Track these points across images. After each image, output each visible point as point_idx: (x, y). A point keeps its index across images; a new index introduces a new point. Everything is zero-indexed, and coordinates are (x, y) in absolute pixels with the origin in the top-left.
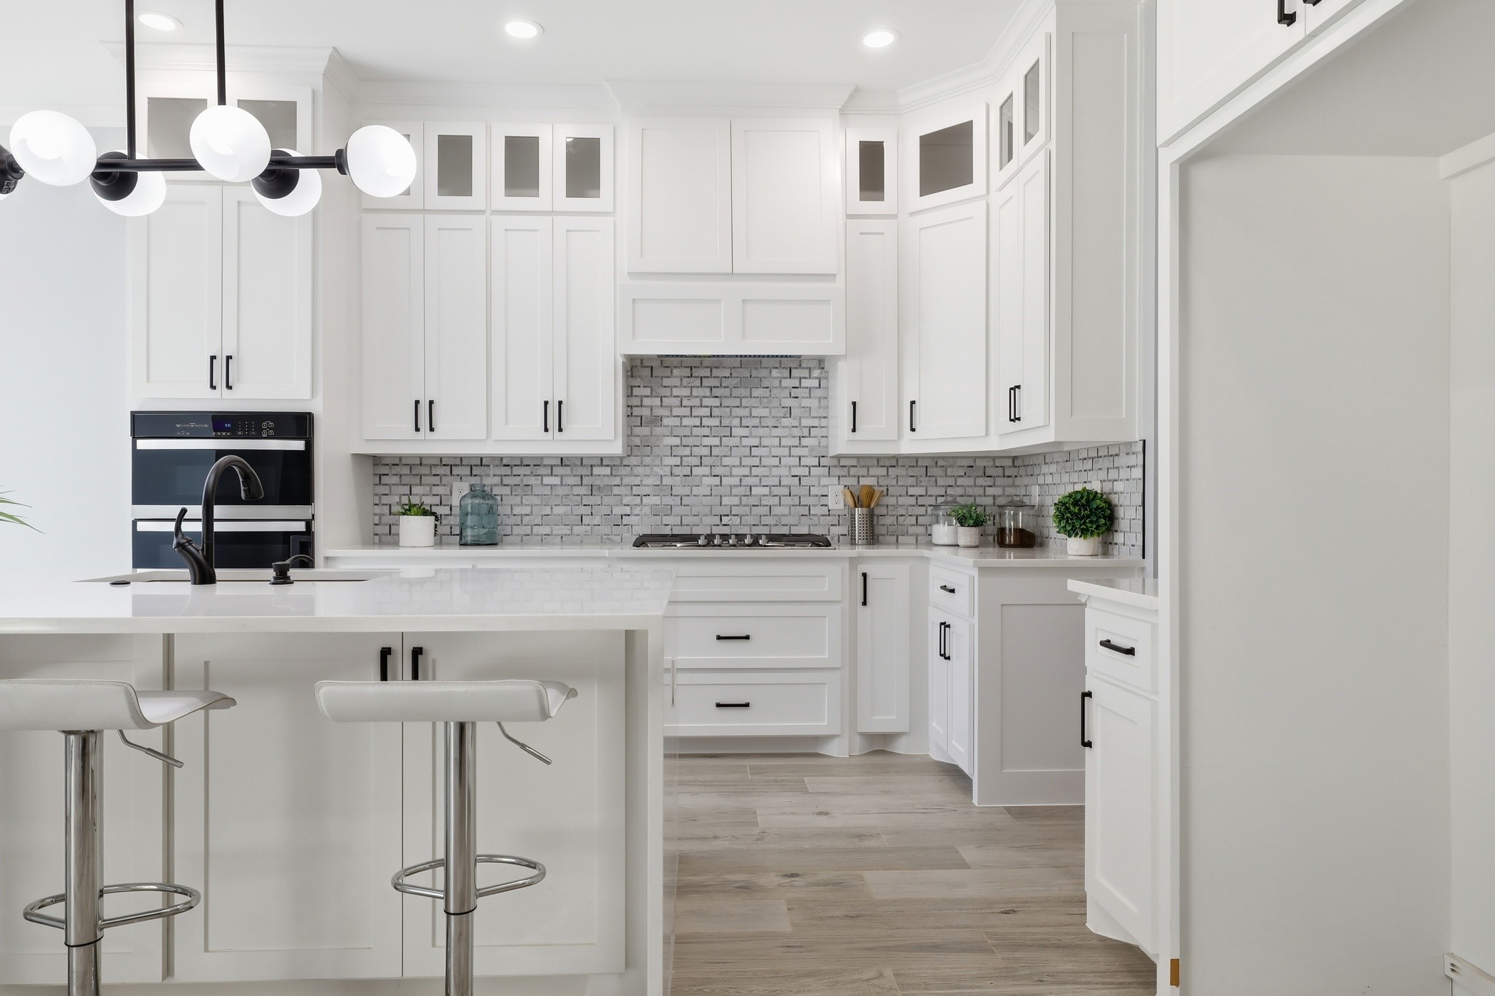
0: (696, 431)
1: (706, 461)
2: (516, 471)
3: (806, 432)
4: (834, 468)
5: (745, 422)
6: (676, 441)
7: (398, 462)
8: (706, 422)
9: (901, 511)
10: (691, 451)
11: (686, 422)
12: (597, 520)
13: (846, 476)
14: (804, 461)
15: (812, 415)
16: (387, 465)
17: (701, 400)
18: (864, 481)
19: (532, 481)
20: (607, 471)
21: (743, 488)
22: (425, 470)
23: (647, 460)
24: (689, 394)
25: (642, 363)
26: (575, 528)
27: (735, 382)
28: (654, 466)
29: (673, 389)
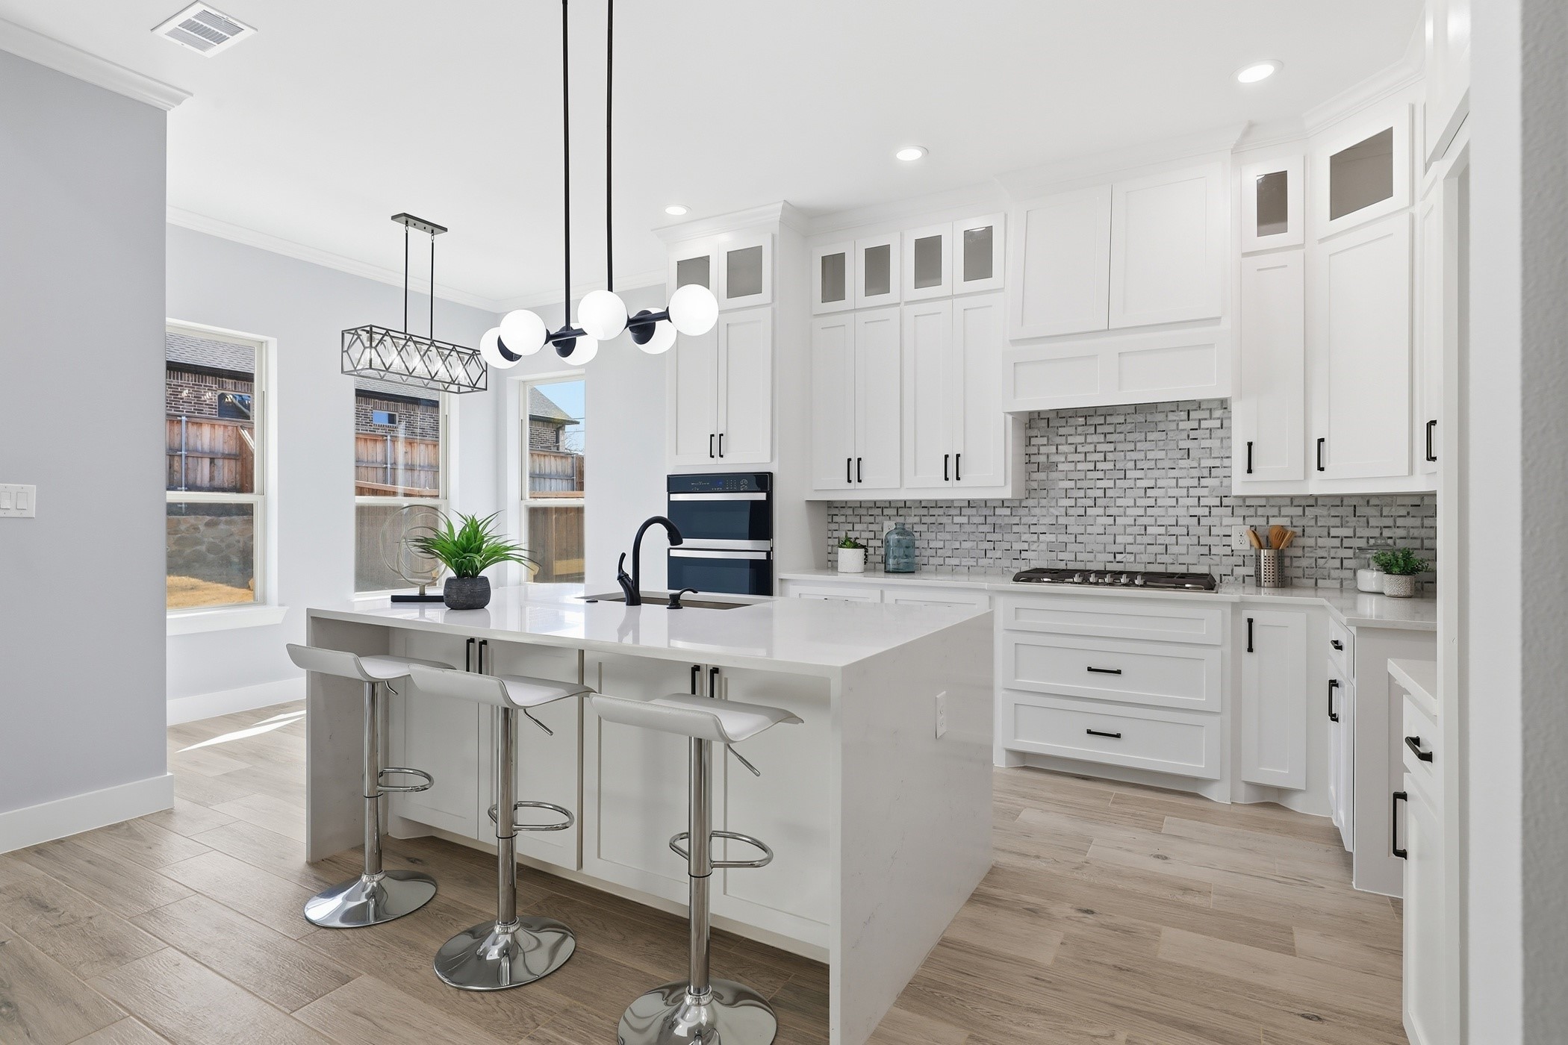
0: (1090, 475)
1: (1099, 502)
2: (932, 511)
3: (1206, 473)
4: (1239, 508)
5: (1139, 465)
6: (1071, 484)
7: (844, 505)
8: (1099, 466)
9: (1321, 553)
10: (1085, 493)
11: (1080, 466)
12: (998, 554)
13: (1252, 516)
14: (1203, 501)
15: (1213, 456)
16: (837, 507)
17: (1095, 446)
18: (1273, 522)
19: (944, 520)
20: (1008, 512)
21: (1137, 528)
22: (863, 512)
23: (1044, 502)
24: (1083, 441)
25: (1039, 416)
26: (979, 560)
27: (1129, 427)
28: (1050, 507)
29: (1069, 437)
